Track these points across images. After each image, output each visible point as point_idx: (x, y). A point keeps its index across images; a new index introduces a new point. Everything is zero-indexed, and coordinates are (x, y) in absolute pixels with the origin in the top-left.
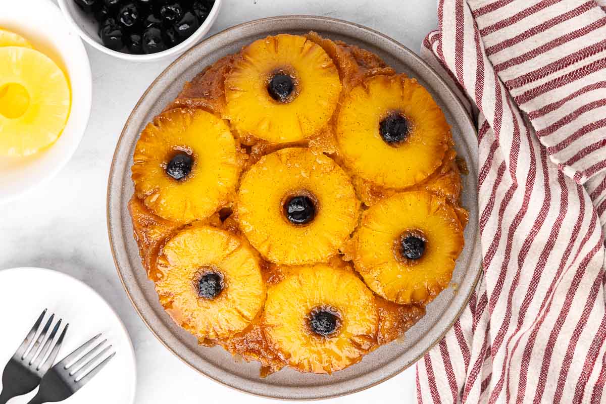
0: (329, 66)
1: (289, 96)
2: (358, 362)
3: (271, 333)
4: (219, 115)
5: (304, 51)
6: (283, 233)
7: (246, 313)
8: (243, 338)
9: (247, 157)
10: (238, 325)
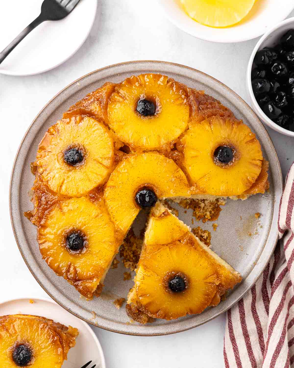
0: (250, 182)
1: (220, 162)
2: (58, 274)
3: (56, 208)
4: (190, 121)
5: (254, 162)
6: (126, 193)
7: (64, 188)
8: (46, 192)
9: (169, 150)
10: (53, 185)
